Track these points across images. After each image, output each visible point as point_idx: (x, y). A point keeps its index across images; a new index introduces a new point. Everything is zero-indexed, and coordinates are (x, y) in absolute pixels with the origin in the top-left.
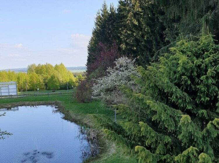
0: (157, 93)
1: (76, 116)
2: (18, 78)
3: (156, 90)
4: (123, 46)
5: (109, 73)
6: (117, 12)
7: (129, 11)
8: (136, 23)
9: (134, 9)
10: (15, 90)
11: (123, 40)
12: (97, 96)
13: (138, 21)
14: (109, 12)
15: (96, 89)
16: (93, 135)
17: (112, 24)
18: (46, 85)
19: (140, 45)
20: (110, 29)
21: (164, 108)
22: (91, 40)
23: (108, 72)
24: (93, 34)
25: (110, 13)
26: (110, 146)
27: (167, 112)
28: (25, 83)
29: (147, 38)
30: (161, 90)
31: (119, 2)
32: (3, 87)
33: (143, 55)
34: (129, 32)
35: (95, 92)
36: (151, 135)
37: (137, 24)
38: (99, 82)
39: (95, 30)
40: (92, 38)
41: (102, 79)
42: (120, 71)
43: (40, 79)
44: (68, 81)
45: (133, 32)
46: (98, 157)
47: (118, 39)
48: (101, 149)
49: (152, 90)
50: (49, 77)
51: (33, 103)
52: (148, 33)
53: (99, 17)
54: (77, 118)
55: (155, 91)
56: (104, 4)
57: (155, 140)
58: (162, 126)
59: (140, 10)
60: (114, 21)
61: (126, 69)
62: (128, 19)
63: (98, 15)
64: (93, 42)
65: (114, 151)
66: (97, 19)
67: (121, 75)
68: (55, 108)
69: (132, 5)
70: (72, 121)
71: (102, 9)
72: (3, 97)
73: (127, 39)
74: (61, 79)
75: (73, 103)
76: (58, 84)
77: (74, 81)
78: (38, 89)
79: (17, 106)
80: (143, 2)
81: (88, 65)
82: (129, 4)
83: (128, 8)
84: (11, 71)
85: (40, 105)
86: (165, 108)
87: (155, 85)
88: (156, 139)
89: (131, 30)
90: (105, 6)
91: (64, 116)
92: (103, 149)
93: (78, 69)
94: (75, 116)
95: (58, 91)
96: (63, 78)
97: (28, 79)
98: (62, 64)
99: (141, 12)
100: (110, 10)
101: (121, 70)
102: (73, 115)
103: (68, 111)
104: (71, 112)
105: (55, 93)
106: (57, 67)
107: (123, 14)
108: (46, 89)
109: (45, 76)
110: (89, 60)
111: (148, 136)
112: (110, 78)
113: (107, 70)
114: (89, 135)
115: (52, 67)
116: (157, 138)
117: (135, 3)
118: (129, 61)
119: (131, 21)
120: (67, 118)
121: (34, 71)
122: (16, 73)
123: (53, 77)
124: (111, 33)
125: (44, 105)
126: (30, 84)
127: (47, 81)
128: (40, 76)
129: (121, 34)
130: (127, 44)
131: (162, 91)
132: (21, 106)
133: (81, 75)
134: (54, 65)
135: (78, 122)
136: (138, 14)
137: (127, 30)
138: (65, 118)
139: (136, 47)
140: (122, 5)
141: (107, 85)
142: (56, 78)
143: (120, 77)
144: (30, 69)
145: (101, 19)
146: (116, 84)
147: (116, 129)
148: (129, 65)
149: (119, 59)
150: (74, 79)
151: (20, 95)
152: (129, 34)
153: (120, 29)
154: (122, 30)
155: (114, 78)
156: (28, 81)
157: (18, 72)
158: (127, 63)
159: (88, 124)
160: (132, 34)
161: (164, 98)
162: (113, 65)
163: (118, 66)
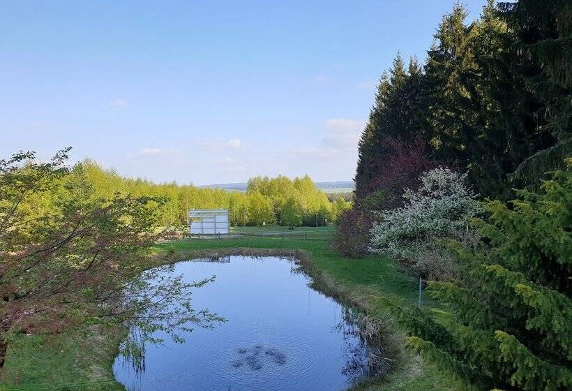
0: (536, 264)
1: (336, 284)
2: (231, 203)
3: (534, 257)
4: (436, 142)
5: (408, 201)
6: (424, 73)
7: (450, 70)
8: (467, 95)
9: (461, 66)
10: (226, 225)
11: (436, 129)
12: (380, 247)
13: (471, 89)
14: (406, 73)
15: (379, 234)
16: (371, 329)
17: (412, 98)
18: (278, 216)
19: (475, 141)
20: (407, 108)
21: (558, 302)
22: (367, 131)
23: (405, 199)
24: (372, 118)
25: (410, 75)
26: (409, 357)
27: (564, 311)
28: (241, 211)
29: (492, 125)
30: (549, 257)
31: (429, 53)
32: (206, 218)
33: (481, 162)
34: (448, 113)
35: (378, 239)
36: (525, 363)
37: (469, 97)
38: (386, 219)
39: (376, 111)
40: (369, 126)
41: (391, 214)
42: (434, 197)
43: (268, 203)
44: (318, 210)
45: (460, 113)
46: (383, 380)
47: (426, 129)
48: (390, 363)
49: (525, 256)
50: (284, 201)
51: (256, 250)
52: (493, 114)
53: (385, 84)
54: (338, 290)
55: (531, 258)
56: (397, 59)
57: (534, 376)
58: (550, 344)
59: (475, 66)
60: (418, 92)
61: (445, 195)
62: (449, 88)
63: (383, 81)
64: (371, 135)
65: (420, 371)
66: (381, 88)
67: (436, 207)
68: (296, 263)
69: (458, 58)
70: (328, 295)
71: (393, 69)
72: (205, 237)
73: (444, 129)
74: (305, 207)
75: (328, 255)
76: (299, 216)
77: (330, 210)
78: (264, 224)
79: (229, 255)
80: (483, 50)
81: (358, 179)
82: (450, 56)
83: (447, 65)
84: (220, 189)
85: (269, 255)
86: (561, 301)
87: (532, 244)
88: (536, 374)
89: (453, 110)
90: (398, 62)
91: (312, 282)
92: (393, 364)
93: (337, 187)
94: (334, 284)
95: (299, 228)
96: (309, 204)
97: (248, 205)
98: (306, 178)
99: (478, 72)
100: (408, 70)
101: (436, 195)
102: (330, 283)
103: (320, 273)
104: (325, 274)
105: (293, 232)
106: (297, 184)
107: (437, 77)
108: (278, 224)
109: (277, 198)
110: (361, 170)
111: (517, 364)
112: (409, 212)
113: (404, 196)
114: (364, 328)
115: (289, 182)
116: (540, 372)
117: (464, 54)
118: (453, 176)
119: (454, 89)
120: (318, 286)
121: (258, 189)
122: (227, 191)
123: (291, 202)
124: (410, 114)
125: (274, 255)
126: (250, 214)
127: (279, 208)
128: (269, 199)
129: (432, 117)
130: (445, 138)
131: (551, 259)
132: (235, 254)
133: (343, 199)
134: (292, 179)
135: (341, 298)
136: (472, 76)
137: (445, 108)
138: (315, 287)
139: (466, 144)
140: (434, 59)
141: (404, 226)
142: (296, 204)
143: (432, 211)
144: (251, 186)
145: (389, 88)
146: (423, 225)
147: (433, 333)
148: (452, 185)
149: (431, 172)
150: (329, 206)
151: (234, 234)
152: (450, 117)
153: (430, 108)
154: (435, 110)
155: (418, 213)
156: (247, 208)
157: (231, 191)
158: (448, 181)
159: (360, 303)
160: (457, 117)
161: (554, 276)
162: (416, 185)
163: (428, 187)
